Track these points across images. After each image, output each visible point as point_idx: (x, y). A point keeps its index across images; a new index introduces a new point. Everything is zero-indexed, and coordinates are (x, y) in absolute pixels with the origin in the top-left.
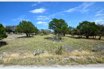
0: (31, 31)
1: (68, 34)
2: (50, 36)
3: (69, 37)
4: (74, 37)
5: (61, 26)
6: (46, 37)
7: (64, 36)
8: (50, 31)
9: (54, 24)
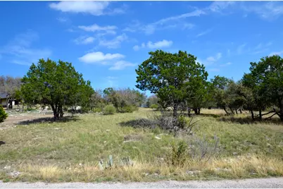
0: (71, 98)
1: (215, 108)
2: (143, 113)
3: (215, 116)
4: (236, 116)
5: (181, 77)
6: (126, 121)
7: (198, 113)
8: (142, 96)
9: (155, 72)
